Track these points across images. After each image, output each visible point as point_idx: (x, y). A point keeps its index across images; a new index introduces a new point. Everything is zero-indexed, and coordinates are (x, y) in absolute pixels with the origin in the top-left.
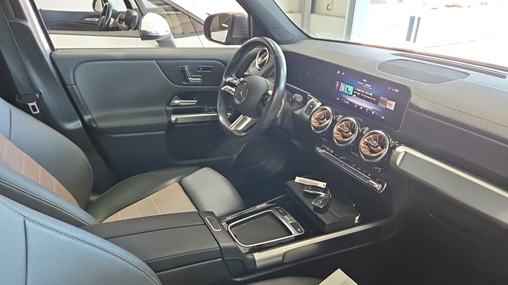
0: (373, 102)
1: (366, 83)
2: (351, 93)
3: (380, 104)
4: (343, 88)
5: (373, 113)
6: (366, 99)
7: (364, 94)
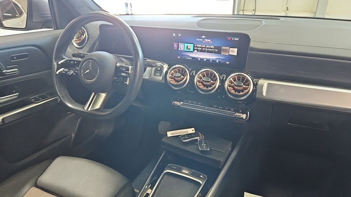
0: (215, 52)
1: (205, 38)
2: (192, 50)
3: (222, 53)
4: (182, 47)
5: (217, 61)
6: (208, 52)
7: (205, 48)
